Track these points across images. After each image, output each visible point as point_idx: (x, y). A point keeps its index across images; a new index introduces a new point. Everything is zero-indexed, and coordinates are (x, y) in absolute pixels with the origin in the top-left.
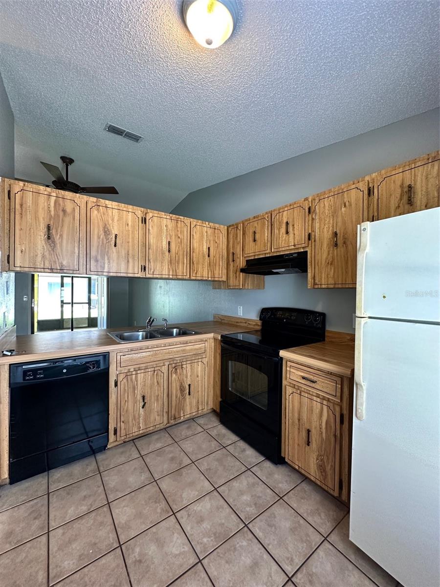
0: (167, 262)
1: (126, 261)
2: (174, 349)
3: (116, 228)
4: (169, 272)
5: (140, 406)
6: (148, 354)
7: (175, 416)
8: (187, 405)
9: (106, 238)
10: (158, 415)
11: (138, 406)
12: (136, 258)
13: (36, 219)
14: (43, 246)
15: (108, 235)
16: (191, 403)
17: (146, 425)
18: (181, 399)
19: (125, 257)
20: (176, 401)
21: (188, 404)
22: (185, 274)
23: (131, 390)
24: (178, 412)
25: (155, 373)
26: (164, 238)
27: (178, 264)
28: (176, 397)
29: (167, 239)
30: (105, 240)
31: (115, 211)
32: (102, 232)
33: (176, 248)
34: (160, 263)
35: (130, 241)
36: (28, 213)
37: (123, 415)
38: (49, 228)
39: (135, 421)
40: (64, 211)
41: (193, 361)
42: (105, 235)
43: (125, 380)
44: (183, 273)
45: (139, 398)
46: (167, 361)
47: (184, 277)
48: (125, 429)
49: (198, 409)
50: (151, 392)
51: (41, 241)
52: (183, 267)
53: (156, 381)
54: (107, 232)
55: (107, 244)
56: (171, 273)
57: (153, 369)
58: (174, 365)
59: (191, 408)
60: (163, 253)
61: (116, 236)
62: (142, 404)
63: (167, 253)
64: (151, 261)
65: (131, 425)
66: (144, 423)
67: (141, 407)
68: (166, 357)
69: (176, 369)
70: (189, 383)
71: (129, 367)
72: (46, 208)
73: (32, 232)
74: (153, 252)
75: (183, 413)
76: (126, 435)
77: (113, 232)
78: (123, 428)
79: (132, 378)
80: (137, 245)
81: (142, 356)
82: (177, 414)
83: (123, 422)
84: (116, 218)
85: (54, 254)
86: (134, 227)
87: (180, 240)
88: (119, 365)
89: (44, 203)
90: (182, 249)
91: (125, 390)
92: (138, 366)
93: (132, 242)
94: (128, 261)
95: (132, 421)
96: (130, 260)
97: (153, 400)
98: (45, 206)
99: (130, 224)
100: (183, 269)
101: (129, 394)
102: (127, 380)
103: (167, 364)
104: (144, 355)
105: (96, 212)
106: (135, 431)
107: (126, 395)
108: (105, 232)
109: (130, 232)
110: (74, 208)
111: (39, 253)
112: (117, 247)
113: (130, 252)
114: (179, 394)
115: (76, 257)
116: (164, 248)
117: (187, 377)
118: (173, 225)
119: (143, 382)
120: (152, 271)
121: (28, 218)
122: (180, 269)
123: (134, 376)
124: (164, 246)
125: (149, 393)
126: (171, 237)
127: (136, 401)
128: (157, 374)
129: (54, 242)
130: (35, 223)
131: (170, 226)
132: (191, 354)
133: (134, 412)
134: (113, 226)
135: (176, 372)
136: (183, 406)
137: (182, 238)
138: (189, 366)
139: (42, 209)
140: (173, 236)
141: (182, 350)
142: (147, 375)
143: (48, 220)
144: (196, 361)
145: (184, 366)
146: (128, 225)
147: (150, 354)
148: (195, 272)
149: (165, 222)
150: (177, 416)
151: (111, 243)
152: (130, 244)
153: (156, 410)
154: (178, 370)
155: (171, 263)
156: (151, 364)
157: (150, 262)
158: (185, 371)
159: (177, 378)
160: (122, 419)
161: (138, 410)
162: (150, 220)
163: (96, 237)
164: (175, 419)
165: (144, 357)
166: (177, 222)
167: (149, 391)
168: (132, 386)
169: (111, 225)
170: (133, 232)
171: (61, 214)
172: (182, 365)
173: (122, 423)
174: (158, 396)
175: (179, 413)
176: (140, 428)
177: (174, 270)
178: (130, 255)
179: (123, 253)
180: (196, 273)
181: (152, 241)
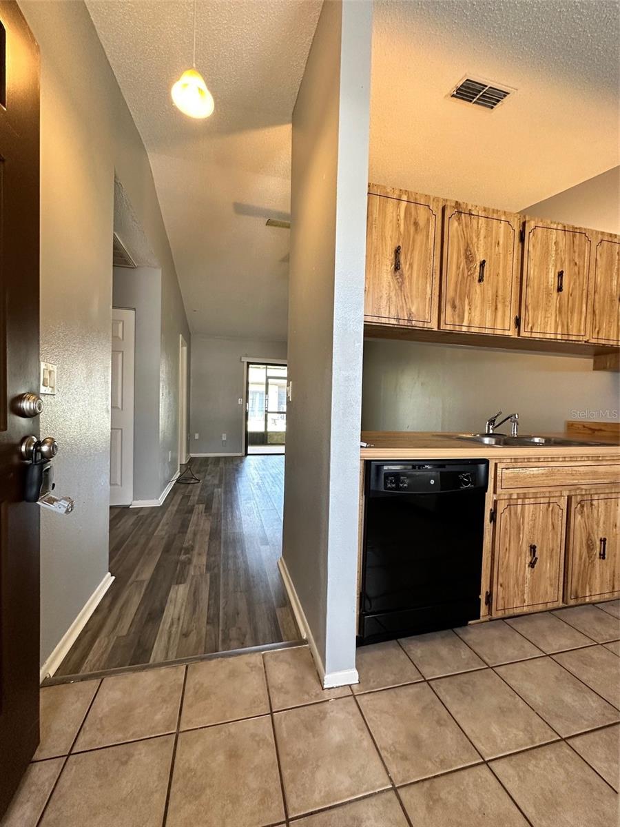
0: (554, 310)
1: (494, 308)
2: (581, 469)
3: (481, 249)
4: (556, 328)
5: (525, 563)
6: (541, 471)
7: (576, 592)
8: (596, 578)
9: (467, 268)
10: (551, 585)
11: (523, 561)
12: (508, 303)
13: (382, 240)
14: (389, 283)
15: (471, 262)
16: (602, 575)
17: (532, 598)
18: (587, 564)
19: (493, 299)
20: (580, 565)
21: (598, 576)
22: (583, 333)
23: (514, 532)
24: (582, 587)
25: (550, 509)
26: (550, 267)
27: (572, 313)
28: (581, 558)
29: (556, 267)
30: (466, 271)
31: (482, 221)
32: (463, 259)
33: (569, 284)
34: (543, 312)
35: (501, 272)
36: (374, 229)
37: (502, 574)
38: (397, 251)
39: (518, 587)
40: (416, 224)
41: (610, 496)
42: (466, 262)
43: (507, 513)
44: (579, 330)
45: (525, 548)
46: (565, 490)
47: (581, 338)
48: (503, 598)
49: (613, 588)
50: (542, 541)
51: (387, 273)
52: (581, 319)
53: (550, 523)
54: (469, 257)
55: (469, 278)
56: (559, 332)
57: (546, 500)
58: (579, 498)
59: (602, 583)
60: (549, 294)
61: (483, 264)
62: (529, 559)
63: (555, 294)
64: (530, 307)
65: (512, 593)
66: (530, 595)
67: (527, 565)
68: (568, 482)
69: (582, 506)
70: (601, 536)
71: (511, 491)
72: (395, 218)
73: (377, 259)
74: (533, 292)
75: (590, 591)
76: (504, 609)
77: (478, 258)
78: (501, 595)
79: (517, 510)
80: (509, 279)
81: (532, 473)
82: (579, 591)
83: (501, 586)
84: (483, 232)
85: (401, 295)
86: (507, 246)
87: (576, 269)
88: (499, 484)
89: (393, 213)
90: (579, 285)
91: (506, 529)
92: (525, 491)
93: (503, 274)
94: (496, 309)
95: (514, 587)
96: (500, 306)
97: (544, 556)
98: (393, 217)
99: (501, 243)
100: (580, 323)
101: (512, 538)
102: (510, 514)
103: (566, 493)
104: (535, 472)
105: (456, 224)
106: (517, 607)
107: (507, 540)
108: (467, 258)
109: (502, 255)
110: (428, 220)
111: (384, 294)
112: (482, 283)
113: (500, 293)
114: (585, 554)
115: (427, 300)
116: (550, 283)
117: (598, 525)
118: (568, 242)
119: (532, 520)
120: (530, 326)
121: (374, 237)
122: (575, 325)
123: (519, 507)
124: (550, 281)
125: (540, 541)
126: (562, 263)
127: (520, 555)
128: (552, 510)
129: (402, 275)
130: (380, 246)
131: (561, 245)
132: (606, 481)
133: (516, 571)
134: (477, 247)
135: (582, 513)
136: (590, 578)
137: (581, 263)
138: (602, 503)
139: (390, 222)
140: (567, 263)
141: (592, 472)
142: (538, 510)
143: (396, 241)
144: (614, 496)
145: (595, 503)
146: (498, 244)
147: (543, 472)
148: (597, 329)
149: (554, 237)
150: (580, 594)
151: (474, 276)
152: (501, 278)
153: (548, 575)
154: (585, 509)
155: (560, 312)
156: (544, 490)
157: (528, 311)
158: (595, 512)
159: (582, 521)
160: (501, 580)
161: (523, 568)
162: (531, 234)
163: (454, 267)
164: (577, 598)
165: (534, 476)
166: (574, 236)
167: (540, 536)
168: (515, 524)
169: (475, 246)
170: (505, 256)
171: (412, 229)
172: (591, 500)
173: (499, 587)
174: (553, 550)
175: (584, 589)
176: (524, 602)
177: (565, 323)
178: (500, 298)
179: (490, 294)
180: (598, 333)
181: (532, 272)
